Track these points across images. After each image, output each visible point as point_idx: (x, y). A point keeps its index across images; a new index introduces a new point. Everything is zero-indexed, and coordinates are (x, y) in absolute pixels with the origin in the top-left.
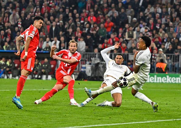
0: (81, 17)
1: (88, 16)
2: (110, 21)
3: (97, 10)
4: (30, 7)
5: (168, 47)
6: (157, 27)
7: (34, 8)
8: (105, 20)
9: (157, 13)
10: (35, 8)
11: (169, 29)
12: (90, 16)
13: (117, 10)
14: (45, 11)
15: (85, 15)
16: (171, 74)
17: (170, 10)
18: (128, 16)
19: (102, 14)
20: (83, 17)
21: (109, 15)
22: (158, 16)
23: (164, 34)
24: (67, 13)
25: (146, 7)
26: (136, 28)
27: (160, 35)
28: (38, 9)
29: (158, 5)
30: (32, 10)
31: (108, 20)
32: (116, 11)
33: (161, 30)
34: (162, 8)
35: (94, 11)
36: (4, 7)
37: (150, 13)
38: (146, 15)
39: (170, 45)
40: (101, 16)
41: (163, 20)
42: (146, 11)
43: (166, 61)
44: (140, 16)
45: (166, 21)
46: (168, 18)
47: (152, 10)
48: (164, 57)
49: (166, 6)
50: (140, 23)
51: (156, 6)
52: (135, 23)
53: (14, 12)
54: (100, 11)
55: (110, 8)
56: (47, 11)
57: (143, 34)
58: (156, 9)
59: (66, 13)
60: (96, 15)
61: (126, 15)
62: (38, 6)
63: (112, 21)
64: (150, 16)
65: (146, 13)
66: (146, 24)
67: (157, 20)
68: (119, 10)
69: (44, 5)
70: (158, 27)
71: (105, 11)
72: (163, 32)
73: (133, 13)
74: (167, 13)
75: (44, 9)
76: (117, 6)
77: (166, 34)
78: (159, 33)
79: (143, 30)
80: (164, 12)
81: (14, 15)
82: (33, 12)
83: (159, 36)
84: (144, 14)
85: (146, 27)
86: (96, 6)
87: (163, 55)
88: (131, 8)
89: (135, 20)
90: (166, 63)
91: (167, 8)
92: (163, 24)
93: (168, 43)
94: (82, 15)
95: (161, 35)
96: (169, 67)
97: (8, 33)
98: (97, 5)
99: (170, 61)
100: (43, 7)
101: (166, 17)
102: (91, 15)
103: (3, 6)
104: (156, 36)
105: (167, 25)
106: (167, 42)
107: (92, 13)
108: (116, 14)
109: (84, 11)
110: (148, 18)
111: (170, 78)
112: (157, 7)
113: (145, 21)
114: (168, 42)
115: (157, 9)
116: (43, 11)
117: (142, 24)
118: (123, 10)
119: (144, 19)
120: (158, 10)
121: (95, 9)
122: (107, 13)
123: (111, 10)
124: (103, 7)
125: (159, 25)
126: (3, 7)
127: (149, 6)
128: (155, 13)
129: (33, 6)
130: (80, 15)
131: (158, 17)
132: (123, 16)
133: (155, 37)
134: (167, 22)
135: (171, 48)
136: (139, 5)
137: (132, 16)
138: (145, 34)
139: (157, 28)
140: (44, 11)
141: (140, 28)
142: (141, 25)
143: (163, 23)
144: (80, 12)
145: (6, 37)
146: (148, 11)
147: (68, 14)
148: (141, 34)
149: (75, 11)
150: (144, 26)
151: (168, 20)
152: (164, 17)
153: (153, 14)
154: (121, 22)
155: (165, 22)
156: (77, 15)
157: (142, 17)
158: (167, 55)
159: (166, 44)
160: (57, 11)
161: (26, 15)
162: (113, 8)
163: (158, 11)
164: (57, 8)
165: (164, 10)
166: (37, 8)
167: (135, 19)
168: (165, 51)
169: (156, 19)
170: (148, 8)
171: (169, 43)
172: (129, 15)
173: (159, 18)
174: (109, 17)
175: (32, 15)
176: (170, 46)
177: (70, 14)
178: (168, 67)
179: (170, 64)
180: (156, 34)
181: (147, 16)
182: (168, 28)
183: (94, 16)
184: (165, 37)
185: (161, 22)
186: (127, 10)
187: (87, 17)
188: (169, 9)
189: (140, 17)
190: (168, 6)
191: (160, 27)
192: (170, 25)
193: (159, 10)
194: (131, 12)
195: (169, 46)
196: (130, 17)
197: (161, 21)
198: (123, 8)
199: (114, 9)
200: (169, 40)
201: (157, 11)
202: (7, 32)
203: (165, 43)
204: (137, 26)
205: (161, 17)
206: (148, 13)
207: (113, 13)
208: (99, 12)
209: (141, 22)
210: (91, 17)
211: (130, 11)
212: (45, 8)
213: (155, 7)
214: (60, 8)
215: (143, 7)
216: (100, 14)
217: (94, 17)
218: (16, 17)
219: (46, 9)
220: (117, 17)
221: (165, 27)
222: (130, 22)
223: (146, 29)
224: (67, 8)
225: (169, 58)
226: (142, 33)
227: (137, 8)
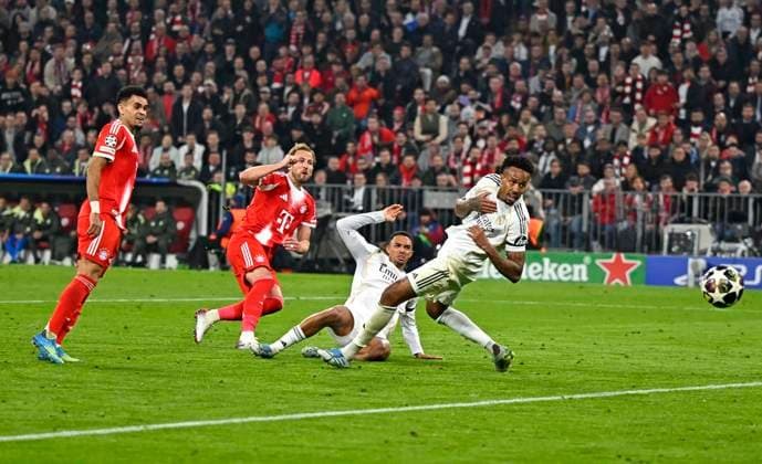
0: (273, 70)
1: (294, 67)
2: (364, 83)
3: (325, 50)
4: (111, 38)
5: (548, 169)
6: (513, 103)
7: (124, 43)
8: (350, 82)
9: (514, 59)
10: (128, 42)
11: (552, 111)
12: (302, 68)
13: (387, 52)
14: (158, 50)
15: (286, 66)
16: (556, 252)
17: (556, 52)
18: (422, 70)
19: (339, 60)
20: (281, 70)
21: (361, 64)
22: (516, 68)
23: (534, 126)
24: (229, 58)
25: (480, 41)
26: (448, 108)
27: (521, 129)
28: (138, 44)
29: (517, 37)
30: (116, 47)
31: (361, 81)
32: (383, 54)
33: (526, 114)
34: (528, 45)
35: (314, 52)
36: (27, 35)
37: (493, 61)
38: (479, 66)
39: (553, 161)
40: (336, 68)
41: (534, 83)
42: (480, 53)
43: (542, 213)
44: (459, 70)
45: (542, 85)
46: (549, 75)
47: (499, 50)
48: (537, 199)
49: (541, 40)
50: (459, 92)
51: (512, 40)
52: (446, 91)
53: (59, 51)
54: (333, 52)
55: (365, 44)
56: (163, 49)
57: (470, 125)
58: (509, 49)
59: (225, 57)
60: (320, 63)
61: (415, 67)
62: (137, 36)
63: (372, 84)
64: (492, 69)
65: (479, 61)
66: (479, 94)
67: (513, 83)
68: (393, 50)
69: (154, 33)
70: (518, 106)
71: (349, 52)
72: (534, 120)
73: (439, 61)
74: (545, 59)
75: (155, 46)
76: (386, 36)
77: (541, 128)
78: (521, 123)
79: (469, 112)
80: (536, 59)
81: (60, 62)
82: (119, 54)
83: (520, 134)
84: (473, 64)
85: (478, 103)
86: (321, 36)
87: (532, 192)
88: (430, 43)
89: (445, 82)
90: (541, 219)
91: (545, 45)
92: (533, 96)
93: (547, 156)
94: (278, 63)
95: (526, 129)
96: (552, 231)
97: (40, 119)
98: (323, 32)
99: (553, 211)
100: (152, 37)
101: (541, 72)
102: (306, 66)
103: (25, 33)
104: (511, 131)
105: (545, 98)
106: (545, 153)
107: (309, 59)
108: (385, 61)
109: (282, 51)
110: (484, 75)
111: (554, 265)
112: (514, 43)
113: (475, 86)
114: (549, 152)
115: (513, 47)
116: (152, 51)
117: (466, 94)
118: (405, 51)
119: (473, 77)
120: (516, 49)
121: (319, 46)
122: (356, 60)
123: (367, 50)
124: (344, 38)
125: (519, 99)
126: (23, 36)
127: (490, 37)
128: (508, 62)
129: (119, 35)
130: (269, 64)
131: (519, 73)
132: (407, 67)
133: (507, 135)
134: (545, 91)
135: (558, 170)
136: (457, 35)
137: (434, 70)
138: (476, 127)
139: (513, 109)
140: (155, 52)
141: (462, 106)
142: (462, 99)
143: (532, 91)
144: (270, 56)
145: (34, 133)
146: (487, 55)
147: (232, 62)
148: (463, 126)
149: (254, 51)
150: (473, 101)
151: (550, 83)
152: (535, 74)
153: (502, 65)
154: (399, 87)
155: (539, 90)
156: (261, 65)
157: (467, 73)
158: (543, 194)
159: (542, 160)
160: (196, 50)
161: (97, 62)
162: (376, 42)
163: (516, 55)
164: (197, 41)
165: (537, 51)
166: (132, 41)
167: (444, 78)
168: (538, 181)
169: (511, 79)
170: (487, 44)
171: (552, 156)
172: (426, 66)
173: (519, 78)
174: (362, 72)
175: (115, 64)
176: (556, 164)
177: (239, 62)
178: (547, 231)
179: (555, 222)
180: (511, 128)
181: (482, 70)
182: (549, 108)
183: (316, 66)
184: (536, 137)
185: (525, 88)
186: (419, 49)
187: (291, 70)
188: (552, 49)
189: (461, 74)
190: (549, 38)
191: (524, 104)
192: (554, 99)
193: (519, 52)
194: (433, 57)
195: (551, 165)
196: (428, 72)
197: (527, 85)
198: (406, 45)
199: (378, 46)
200: (550, 145)
201: (513, 53)
202: (37, 115)
203: (540, 154)
204: (450, 102)
205: (525, 75)
206: (486, 61)
207: (375, 59)
208: (330, 57)
209: (464, 87)
210: (307, 70)
211: (429, 51)
212: (159, 41)
213: (507, 43)
214: (207, 42)
215: (469, 41)
216: (335, 62)
217: (315, 72)
218: (65, 67)
219: (162, 43)
220: (387, 71)
221: (537, 103)
222: (428, 86)
223: (479, 109)
224: (229, 44)
225: (549, 202)
226: (466, 123)
227: (450, 43)
